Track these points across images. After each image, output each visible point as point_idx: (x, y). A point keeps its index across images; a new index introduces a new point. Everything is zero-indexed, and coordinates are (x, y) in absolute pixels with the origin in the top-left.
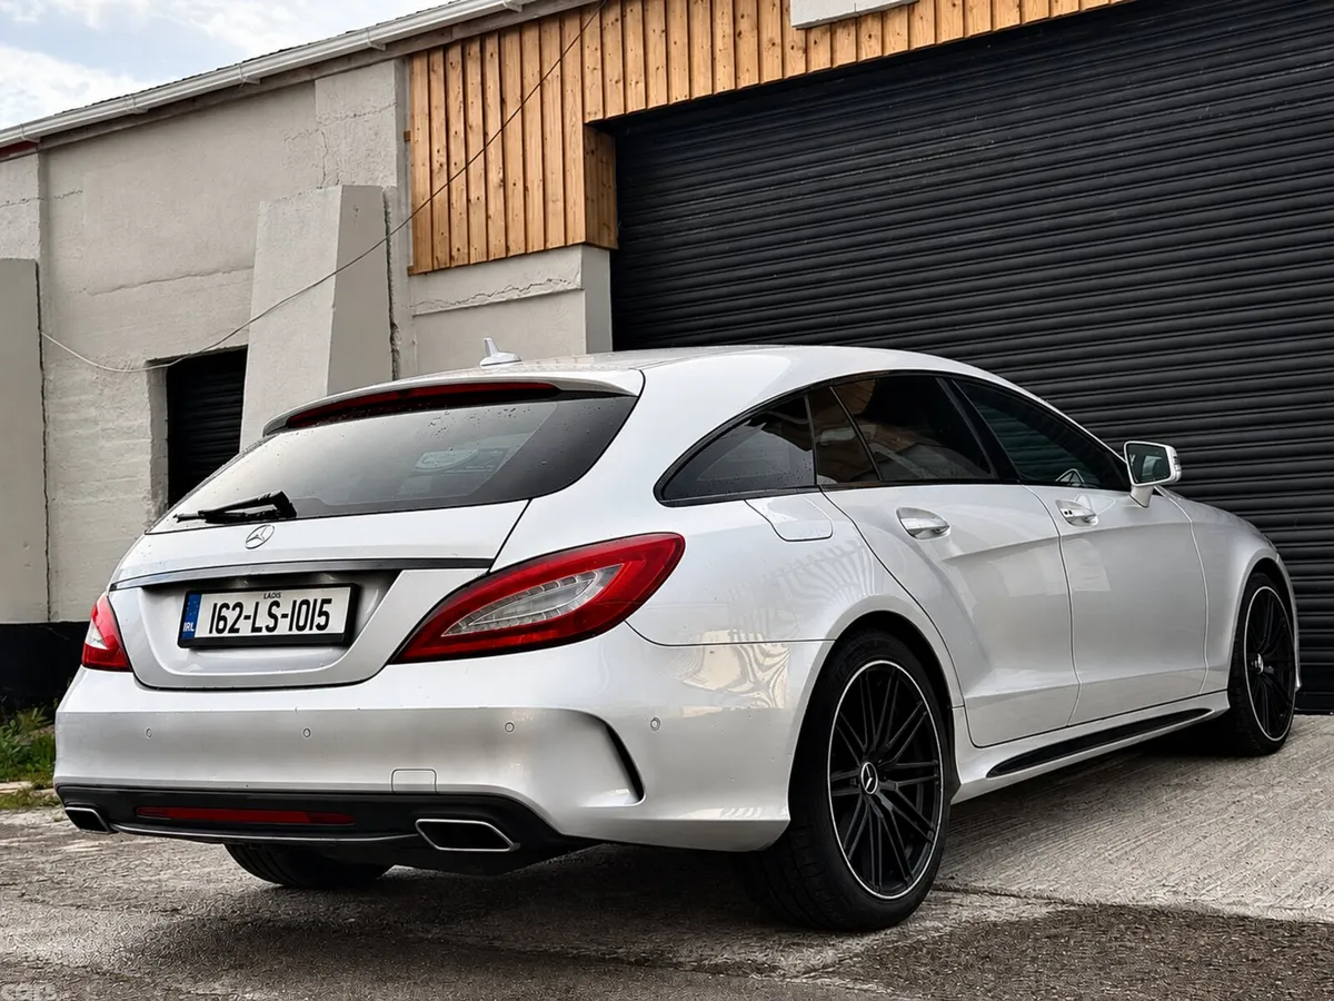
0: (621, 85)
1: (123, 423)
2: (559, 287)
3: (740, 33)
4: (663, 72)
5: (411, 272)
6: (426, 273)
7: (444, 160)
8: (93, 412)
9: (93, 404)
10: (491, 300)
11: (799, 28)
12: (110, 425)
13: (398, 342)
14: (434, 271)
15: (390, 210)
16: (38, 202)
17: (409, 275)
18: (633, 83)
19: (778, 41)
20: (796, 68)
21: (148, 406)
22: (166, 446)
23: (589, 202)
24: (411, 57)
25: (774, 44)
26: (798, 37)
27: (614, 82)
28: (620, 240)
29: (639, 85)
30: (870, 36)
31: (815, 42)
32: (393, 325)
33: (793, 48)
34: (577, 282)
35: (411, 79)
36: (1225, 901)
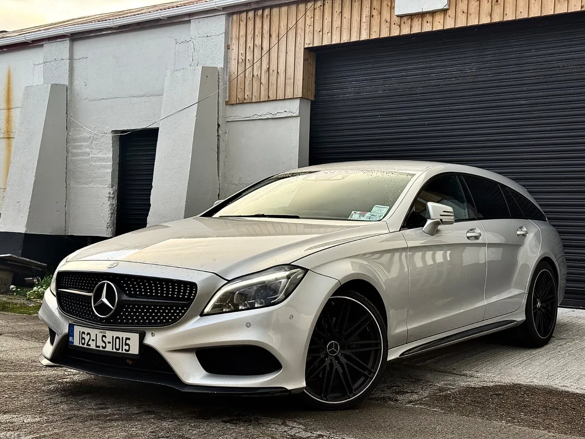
0: (321, 33)
1: (100, 155)
2: (289, 115)
3: (373, 16)
4: (339, 29)
5: (227, 103)
6: (233, 104)
7: (244, 58)
8: (88, 150)
9: (88, 146)
10: (260, 118)
11: (398, 16)
12: (94, 156)
13: (220, 132)
14: (237, 104)
15: (220, 77)
16: (68, 61)
17: (226, 105)
18: (326, 33)
19: (389, 20)
20: (395, 33)
21: (112, 149)
22: (118, 166)
23: (304, 81)
24: (233, 14)
25: (387, 22)
26: (397, 20)
27: (318, 32)
28: (315, 96)
29: (329, 34)
30: (427, 22)
31: (404, 23)
32: (219, 125)
33: (394, 24)
34: (297, 113)
35: (232, 23)
36: (560, 385)
